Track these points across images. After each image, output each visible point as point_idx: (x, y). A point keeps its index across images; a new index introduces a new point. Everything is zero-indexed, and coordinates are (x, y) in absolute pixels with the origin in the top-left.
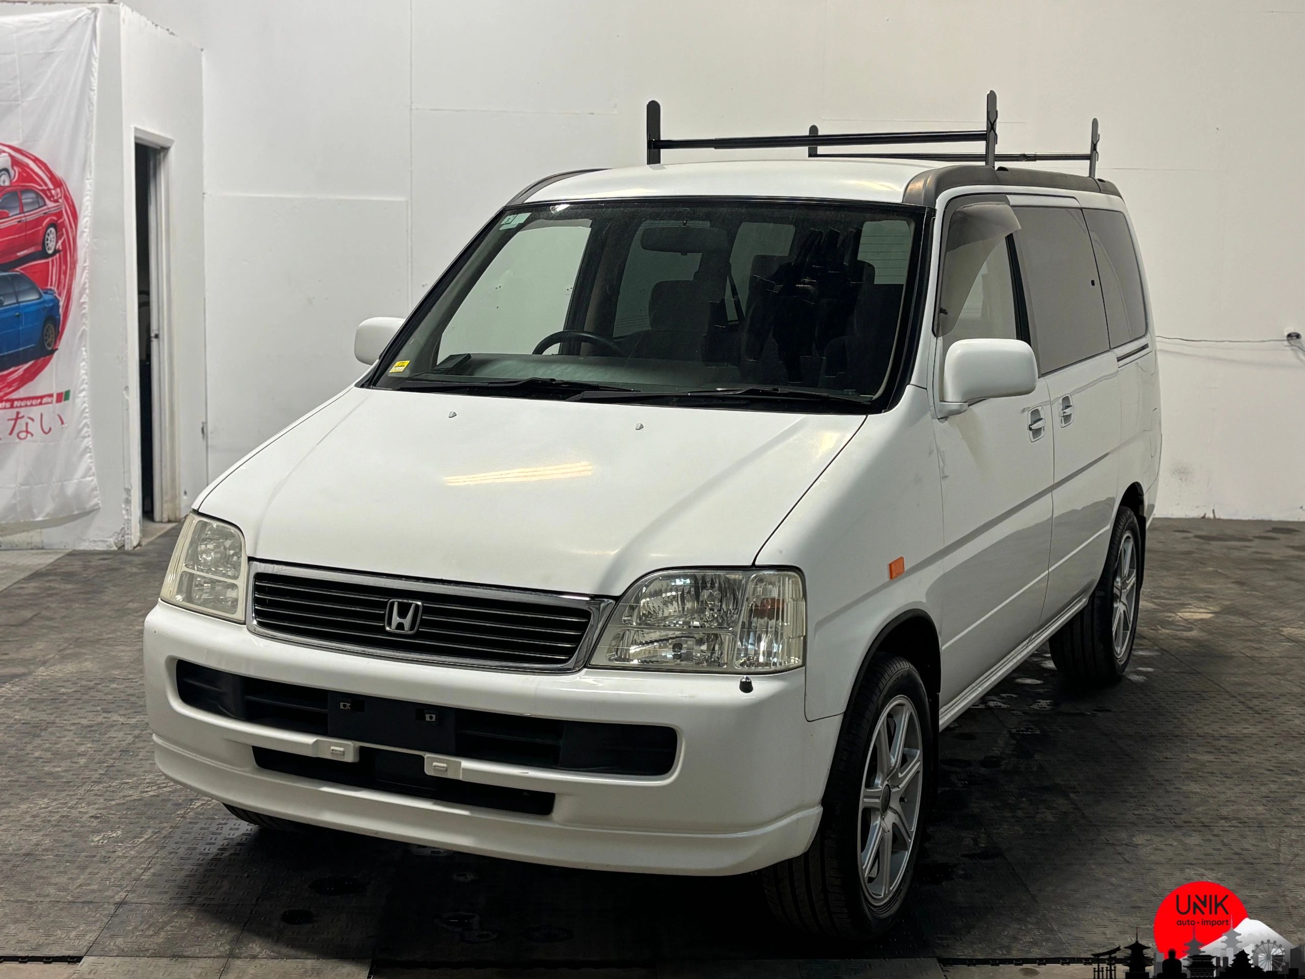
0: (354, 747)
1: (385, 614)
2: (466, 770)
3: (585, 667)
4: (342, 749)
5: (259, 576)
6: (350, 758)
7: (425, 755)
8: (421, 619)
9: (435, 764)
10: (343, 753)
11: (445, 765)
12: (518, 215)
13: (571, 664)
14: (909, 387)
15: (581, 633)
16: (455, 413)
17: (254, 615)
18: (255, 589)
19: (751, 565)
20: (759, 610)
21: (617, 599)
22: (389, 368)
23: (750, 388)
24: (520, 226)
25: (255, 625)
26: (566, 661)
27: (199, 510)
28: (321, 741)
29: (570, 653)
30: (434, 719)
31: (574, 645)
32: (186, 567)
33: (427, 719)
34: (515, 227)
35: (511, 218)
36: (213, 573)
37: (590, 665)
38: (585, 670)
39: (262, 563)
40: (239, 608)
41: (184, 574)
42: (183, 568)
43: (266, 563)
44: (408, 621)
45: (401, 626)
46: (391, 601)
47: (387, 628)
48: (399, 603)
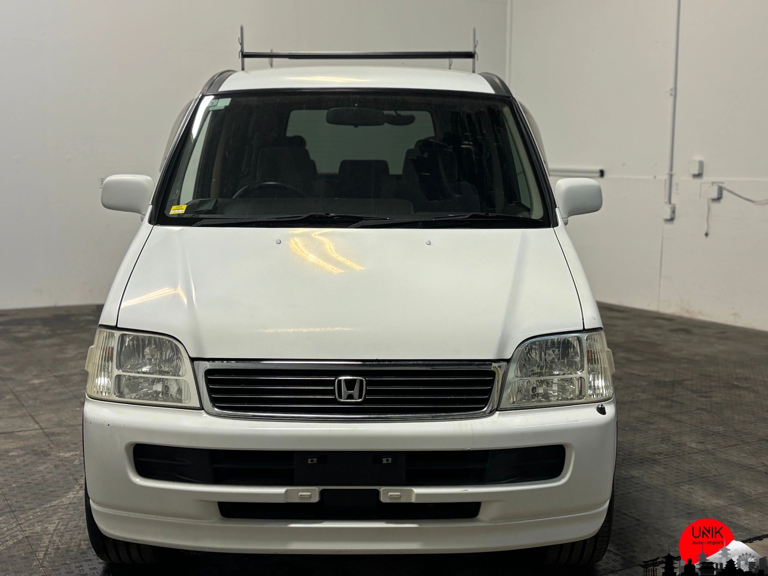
0: (319, 491)
1: (334, 389)
2: (418, 495)
3: (497, 410)
4: (309, 493)
5: (208, 372)
6: (316, 499)
7: (380, 488)
8: (366, 389)
9: (390, 494)
10: (310, 496)
11: (399, 493)
12: (220, 100)
13: (488, 409)
14: (557, 209)
15: (491, 387)
16: (280, 240)
17: (209, 401)
18: (208, 382)
19: (582, 329)
20: (590, 359)
21: (508, 361)
22: (165, 211)
23: (471, 214)
24: (226, 108)
25: (216, 409)
26: (483, 408)
27: (118, 326)
28: (290, 490)
29: (485, 402)
30: (390, 462)
31: (487, 396)
32: (119, 371)
33: (383, 462)
34: (223, 108)
35: (215, 102)
36: (152, 374)
37: (500, 409)
38: (498, 412)
39: (210, 362)
40: (189, 398)
41: (119, 377)
42: (116, 372)
43: (215, 361)
44: (355, 392)
45: (350, 397)
46: (339, 379)
47: (339, 399)
48: (345, 380)
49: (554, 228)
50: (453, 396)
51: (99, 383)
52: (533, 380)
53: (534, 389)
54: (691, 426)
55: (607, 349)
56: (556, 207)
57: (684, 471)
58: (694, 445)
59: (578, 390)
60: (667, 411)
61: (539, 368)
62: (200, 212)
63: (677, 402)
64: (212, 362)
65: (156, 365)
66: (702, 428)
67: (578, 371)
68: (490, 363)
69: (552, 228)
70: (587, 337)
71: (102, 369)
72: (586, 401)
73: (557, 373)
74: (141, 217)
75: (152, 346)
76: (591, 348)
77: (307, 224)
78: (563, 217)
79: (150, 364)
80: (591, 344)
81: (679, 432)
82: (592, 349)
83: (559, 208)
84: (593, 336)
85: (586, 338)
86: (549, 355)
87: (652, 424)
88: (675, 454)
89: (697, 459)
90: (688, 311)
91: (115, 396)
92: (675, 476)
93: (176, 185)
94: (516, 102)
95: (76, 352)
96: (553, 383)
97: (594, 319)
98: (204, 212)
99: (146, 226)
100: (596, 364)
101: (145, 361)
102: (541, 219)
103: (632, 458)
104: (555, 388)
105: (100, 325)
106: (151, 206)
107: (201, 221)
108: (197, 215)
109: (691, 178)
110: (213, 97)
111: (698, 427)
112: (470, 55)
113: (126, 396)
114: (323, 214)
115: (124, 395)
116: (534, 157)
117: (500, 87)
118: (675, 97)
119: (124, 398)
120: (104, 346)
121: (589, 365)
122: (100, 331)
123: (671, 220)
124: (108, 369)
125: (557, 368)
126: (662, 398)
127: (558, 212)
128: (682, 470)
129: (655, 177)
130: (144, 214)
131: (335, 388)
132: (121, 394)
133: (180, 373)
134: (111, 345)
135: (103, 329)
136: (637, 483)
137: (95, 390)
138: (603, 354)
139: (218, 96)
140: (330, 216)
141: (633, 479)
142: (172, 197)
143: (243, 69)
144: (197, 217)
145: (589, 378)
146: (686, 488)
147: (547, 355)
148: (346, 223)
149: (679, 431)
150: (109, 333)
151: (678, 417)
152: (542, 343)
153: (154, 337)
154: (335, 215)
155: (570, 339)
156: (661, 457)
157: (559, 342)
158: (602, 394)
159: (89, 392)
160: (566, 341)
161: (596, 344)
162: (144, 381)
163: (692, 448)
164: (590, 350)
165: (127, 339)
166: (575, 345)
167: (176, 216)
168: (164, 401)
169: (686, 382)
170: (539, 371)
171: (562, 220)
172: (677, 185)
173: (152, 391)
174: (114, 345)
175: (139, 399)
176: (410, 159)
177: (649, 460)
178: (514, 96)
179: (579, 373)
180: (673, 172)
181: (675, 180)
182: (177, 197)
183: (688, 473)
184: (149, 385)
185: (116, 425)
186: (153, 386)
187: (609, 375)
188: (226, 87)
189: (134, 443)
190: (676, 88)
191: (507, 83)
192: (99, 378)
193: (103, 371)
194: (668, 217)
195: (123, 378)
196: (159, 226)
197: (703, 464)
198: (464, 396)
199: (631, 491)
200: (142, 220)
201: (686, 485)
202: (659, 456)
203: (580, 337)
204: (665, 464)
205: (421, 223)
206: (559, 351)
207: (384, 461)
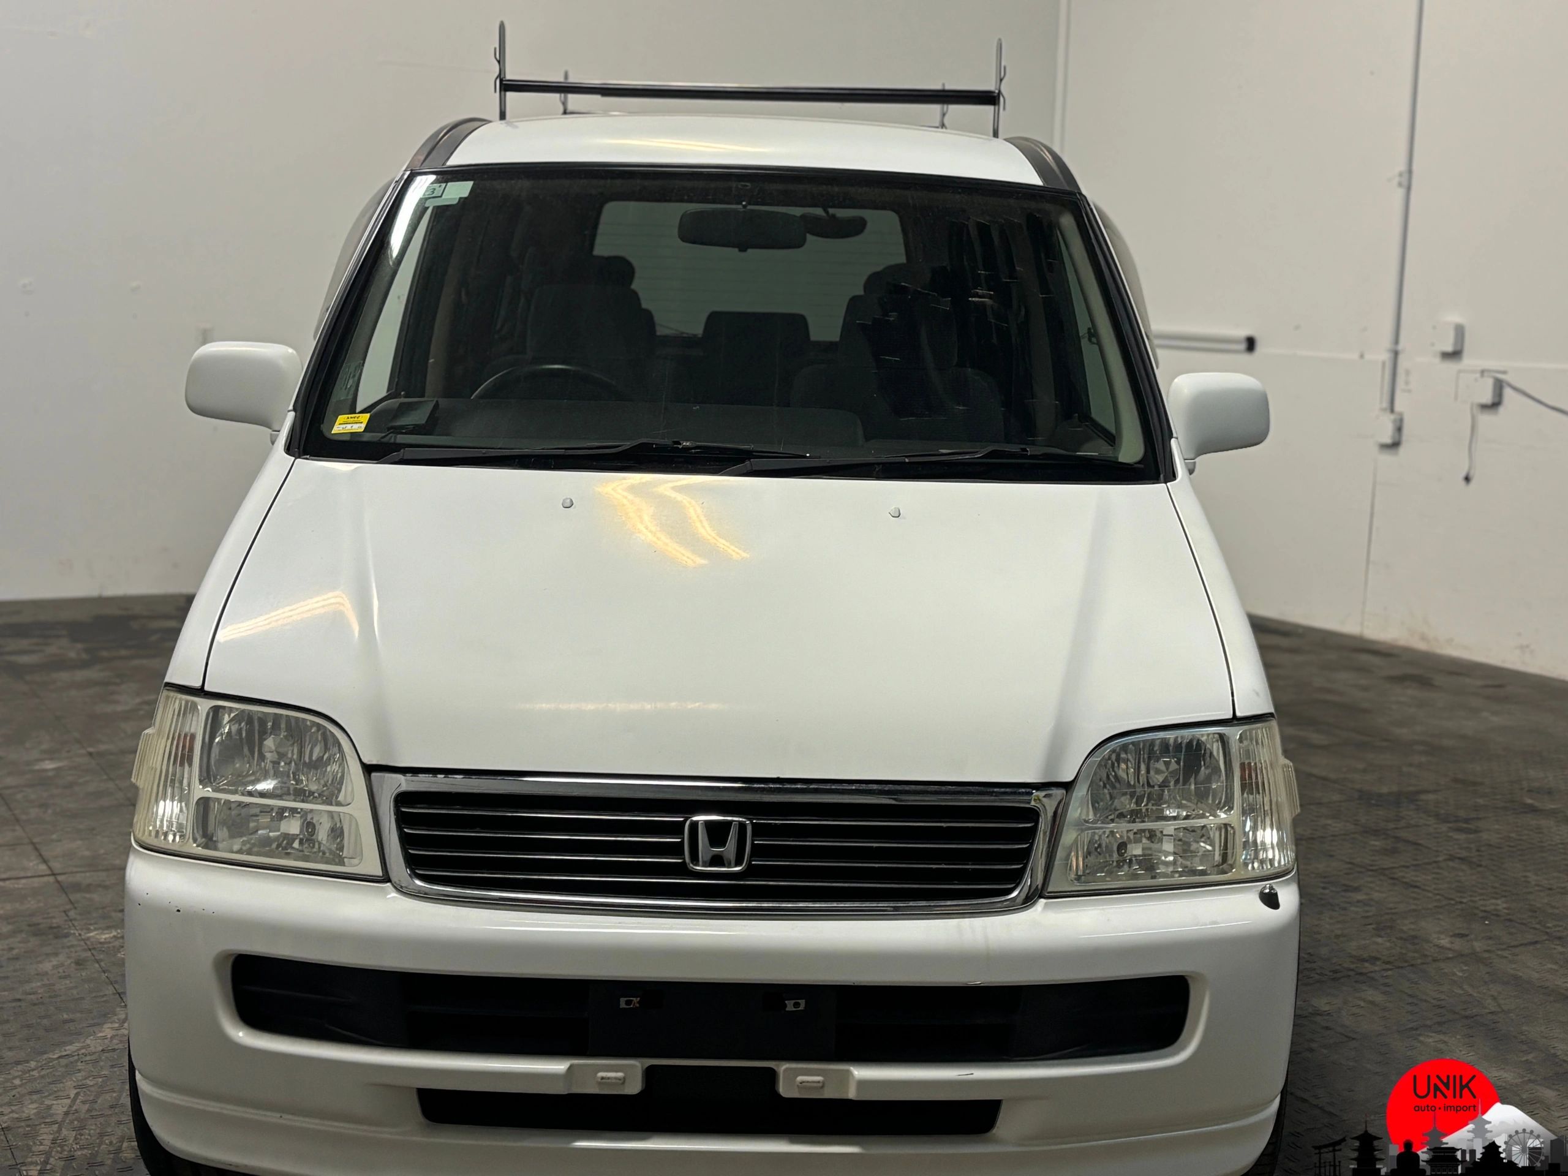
0: (642, 1067)
1: (682, 842)
2: (863, 1084)
3: (1041, 897)
4: (620, 1075)
5: (403, 799)
6: (635, 1088)
7: (778, 1066)
8: (753, 844)
9: (800, 1078)
10: (622, 1081)
11: (820, 1078)
12: (449, 184)
13: (1021, 894)
14: (1173, 441)
15: (1028, 845)
16: (571, 501)
17: (404, 865)
18: (402, 820)
19: (1231, 717)
20: (1247, 785)
21: (1068, 786)
22: (322, 426)
23: (990, 449)
24: (463, 202)
25: (418, 882)
26: (1011, 891)
27: (206, 688)
28: (579, 1065)
29: (1016, 878)
30: (802, 1008)
31: (1021, 864)
32: (206, 789)
33: (787, 1009)
34: (455, 202)
35: (437, 189)
36: (279, 797)
37: (1049, 893)
38: (1042, 901)
39: (407, 775)
40: (359, 854)
41: (204, 802)
42: (200, 791)
43: (418, 774)
44: (730, 848)
45: (717, 860)
46: (692, 820)
47: (691, 865)
48: (707, 823)
49: (1168, 484)
50: (946, 864)
51: (160, 812)
52: (1121, 828)
53: (1122, 846)
54: (1438, 897)
55: (1283, 761)
56: (1171, 436)
57: (1426, 1001)
58: (1445, 942)
59: (1220, 855)
60: (1387, 862)
61: (1134, 800)
62: (399, 430)
63: (1407, 842)
64: (411, 775)
65: (288, 776)
66: (1461, 903)
67: (1221, 809)
68: (1028, 790)
69: (1164, 485)
70: (1241, 734)
71: (169, 783)
72: (1238, 877)
73: (1171, 815)
74: (271, 435)
75: (280, 735)
76: (1250, 758)
77: (632, 462)
78: (1186, 457)
79: (276, 775)
80: (1249, 750)
81: (1414, 910)
82: (1251, 761)
83: (1177, 438)
84: (1254, 732)
85: (1238, 737)
86: (1158, 772)
87: (1357, 889)
88: (1406, 961)
89: (1454, 974)
90: (1423, 638)
91: (195, 845)
92: (1407, 1012)
93: (347, 369)
94: (1089, 205)
95: (138, 700)
96: (1165, 835)
97: (1257, 694)
98: (407, 428)
99: (279, 458)
100: (1259, 793)
101: (265, 766)
102: (1139, 462)
103: (1315, 969)
104: (1168, 846)
105: (168, 684)
106: (292, 414)
107: (399, 451)
108: (392, 437)
109: (1437, 360)
110: (433, 177)
111: (1452, 899)
112: (989, 98)
113: (220, 845)
114: (667, 441)
115: (215, 841)
116: (1126, 327)
117: (1053, 170)
118: (1409, 189)
119: (216, 849)
120: (174, 730)
121: (1245, 795)
122: (168, 697)
123: (1394, 445)
124: (181, 783)
125: (1173, 801)
126: (1376, 833)
127: (1177, 447)
128: (1421, 1000)
129: (1362, 356)
130: (277, 429)
131: (683, 839)
132: (209, 841)
133: (341, 798)
134: (190, 729)
135: (172, 694)
136: (1327, 1028)
137: (151, 828)
138: (1275, 771)
139: (446, 177)
140: (682, 448)
141: (1318, 1019)
142: (339, 394)
143: (503, 116)
144: (392, 441)
145: (1244, 826)
146: (1431, 1040)
147: (1152, 773)
148: (717, 463)
149: (1414, 907)
150: (187, 702)
151: (1410, 876)
152: (1141, 747)
153: (287, 716)
154: (694, 445)
155: (1204, 739)
156: (1377, 968)
157: (1178, 747)
158: (1272, 861)
159: (139, 834)
160: (1195, 743)
161: (1261, 750)
162: (261, 812)
163: (1442, 947)
164: (1246, 762)
165: (226, 716)
166: (1215, 753)
167: (347, 438)
168: (306, 859)
169: (1423, 797)
170: (1133, 806)
171: (1183, 464)
172: (1408, 372)
173: (278, 833)
174: (196, 729)
175: (249, 853)
176: (859, 323)
177: (1351, 973)
178: (1084, 192)
179: (1223, 816)
180: (1400, 347)
181: (1403, 363)
182: (350, 397)
183: (1434, 1006)
184: (272, 819)
185: (195, 912)
186: (282, 822)
187: (1287, 817)
188: (463, 156)
189: (235, 952)
190: (1410, 172)
191: (1066, 160)
192: (162, 803)
193: (170, 786)
194: (1388, 440)
195: (215, 804)
196: (307, 459)
197: (1466, 987)
198: (968, 864)
199: (1314, 1045)
200: (273, 443)
201: (1431, 1034)
202: (1373, 964)
203: (1225, 734)
204: (1386, 985)
205: (881, 466)
206: (1178, 764)
207: (790, 1006)
